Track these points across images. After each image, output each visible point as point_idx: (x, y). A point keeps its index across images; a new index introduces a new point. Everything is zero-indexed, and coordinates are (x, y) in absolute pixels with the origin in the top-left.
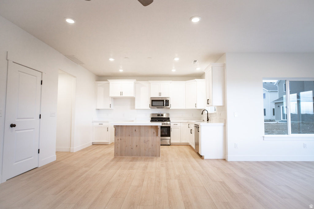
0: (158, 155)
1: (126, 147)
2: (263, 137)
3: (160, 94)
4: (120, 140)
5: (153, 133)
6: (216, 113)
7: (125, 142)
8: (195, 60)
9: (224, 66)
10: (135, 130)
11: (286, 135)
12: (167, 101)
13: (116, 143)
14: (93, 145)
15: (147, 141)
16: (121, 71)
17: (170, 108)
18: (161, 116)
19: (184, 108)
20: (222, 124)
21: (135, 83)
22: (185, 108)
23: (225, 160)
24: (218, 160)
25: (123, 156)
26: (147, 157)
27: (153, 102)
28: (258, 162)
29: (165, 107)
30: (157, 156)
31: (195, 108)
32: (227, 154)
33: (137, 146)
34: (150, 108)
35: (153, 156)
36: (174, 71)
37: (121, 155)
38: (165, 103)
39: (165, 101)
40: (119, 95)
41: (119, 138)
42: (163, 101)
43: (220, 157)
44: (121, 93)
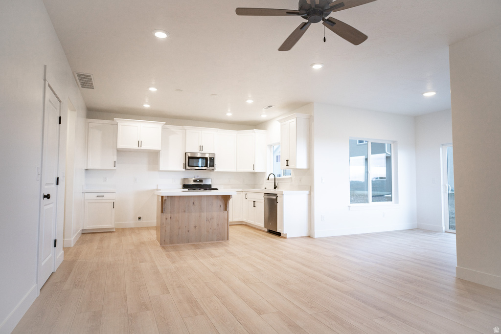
0: (226, 238)
1: (179, 229)
2: (349, 206)
3: (201, 148)
4: (169, 219)
5: (219, 206)
6: (291, 178)
7: (178, 221)
8: (270, 105)
9: (310, 120)
10: (194, 203)
11: (367, 204)
12: (212, 160)
13: (163, 224)
14: (82, 234)
15: (211, 219)
16: (147, 106)
17: (215, 170)
18: (198, 182)
19: (234, 170)
20: (307, 192)
21: (163, 128)
22: (236, 171)
23: (309, 237)
24: (302, 237)
25: (174, 243)
26: (211, 242)
27: (190, 160)
28: (344, 236)
29: (209, 168)
30: (225, 240)
31: (252, 170)
32: (314, 230)
33: (195, 227)
34: (184, 170)
35: (220, 240)
36: (229, 115)
37: (171, 242)
38: (209, 162)
39: (208, 158)
40: (135, 147)
41: (169, 216)
42: (206, 159)
43: (305, 234)
44: (140, 143)
